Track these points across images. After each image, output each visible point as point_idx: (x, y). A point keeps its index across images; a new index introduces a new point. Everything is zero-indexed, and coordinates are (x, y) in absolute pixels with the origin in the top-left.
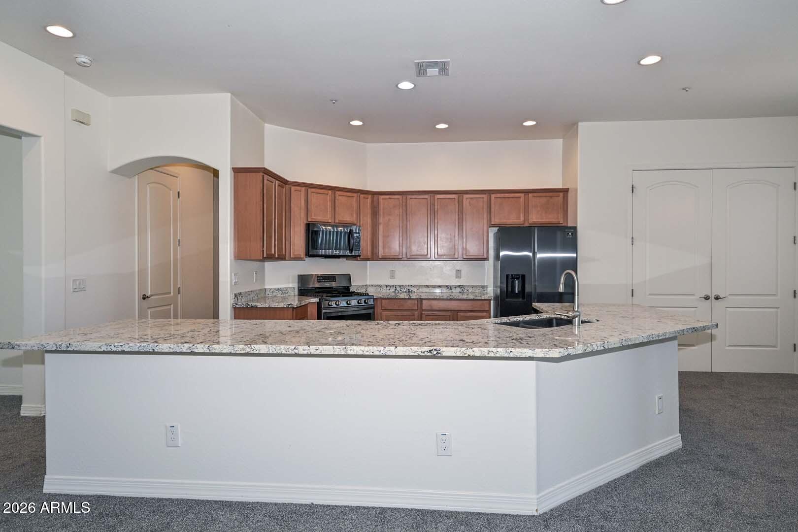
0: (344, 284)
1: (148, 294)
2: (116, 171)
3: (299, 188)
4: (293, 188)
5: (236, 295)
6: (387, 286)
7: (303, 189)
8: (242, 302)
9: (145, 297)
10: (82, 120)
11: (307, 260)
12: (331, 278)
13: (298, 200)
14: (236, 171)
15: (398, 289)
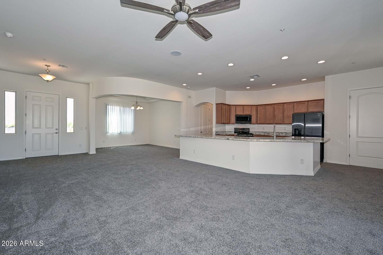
0: (247, 131)
1: (202, 132)
2: (196, 106)
3: (233, 106)
4: (232, 106)
5: (216, 132)
6: (262, 132)
7: (235, 106)
8: (217, 134)
9: (201, 132)
10: (190, 97)
11: (236, 124)
12: (244, 129)
13: (233, 109)
14: (217, 104)
15: (265, 133)
